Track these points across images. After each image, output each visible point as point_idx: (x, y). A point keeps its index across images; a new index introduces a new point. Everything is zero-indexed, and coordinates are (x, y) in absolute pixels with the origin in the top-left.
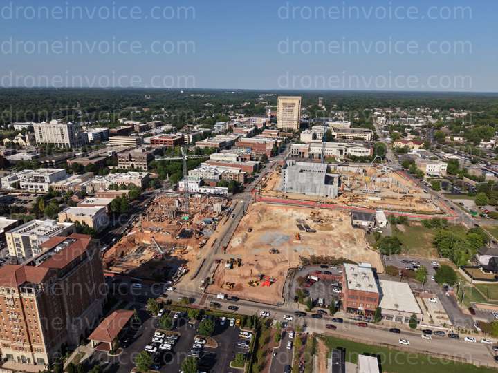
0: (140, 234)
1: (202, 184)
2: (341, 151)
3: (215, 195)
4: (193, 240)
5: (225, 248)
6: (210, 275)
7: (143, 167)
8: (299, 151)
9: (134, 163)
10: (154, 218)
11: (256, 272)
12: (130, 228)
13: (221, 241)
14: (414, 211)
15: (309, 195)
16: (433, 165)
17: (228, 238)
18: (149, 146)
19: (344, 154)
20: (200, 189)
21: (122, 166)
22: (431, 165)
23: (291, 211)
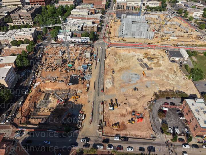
0: (43, 84)
1: (72, 36)
5: (103, 90)
6: (101, 117)
7: (30, 22)
8: (121, 5)
9: (24, 20)
11: (129, 109)
13: (99, 83)
16: (197, 12)
17: (101, 79)
19: (145, 6)
20: (72, 39)
21: (16, 22)
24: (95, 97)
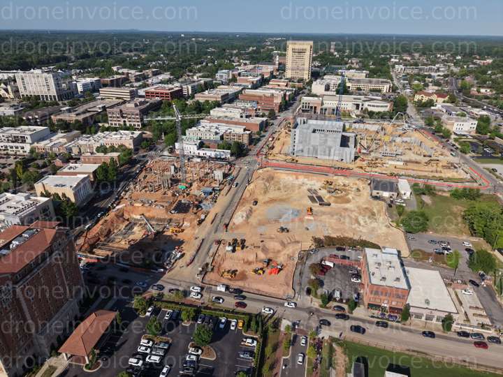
0: (130, 208)
1: (201, 145)
2: (358, 106)
3: (217, 159)
4: (190, 215)
5: (227, 226)
6: (209, 260)
7: (136, 124)
8: (310, 105)
9: (126, 120)
10: (145, 187)
11: (262, 256)
12: (119, 200)
13: (223, 216)
14: (441, 179)
15: (323, 159)
16: (462, 123)
17: (230, 212)
18: (143, 100)
19: (360, 109)
20: (199, 151)
21: (113, 123)
22: (459, 123)
23: (302, 179)
24: (209, 234)
